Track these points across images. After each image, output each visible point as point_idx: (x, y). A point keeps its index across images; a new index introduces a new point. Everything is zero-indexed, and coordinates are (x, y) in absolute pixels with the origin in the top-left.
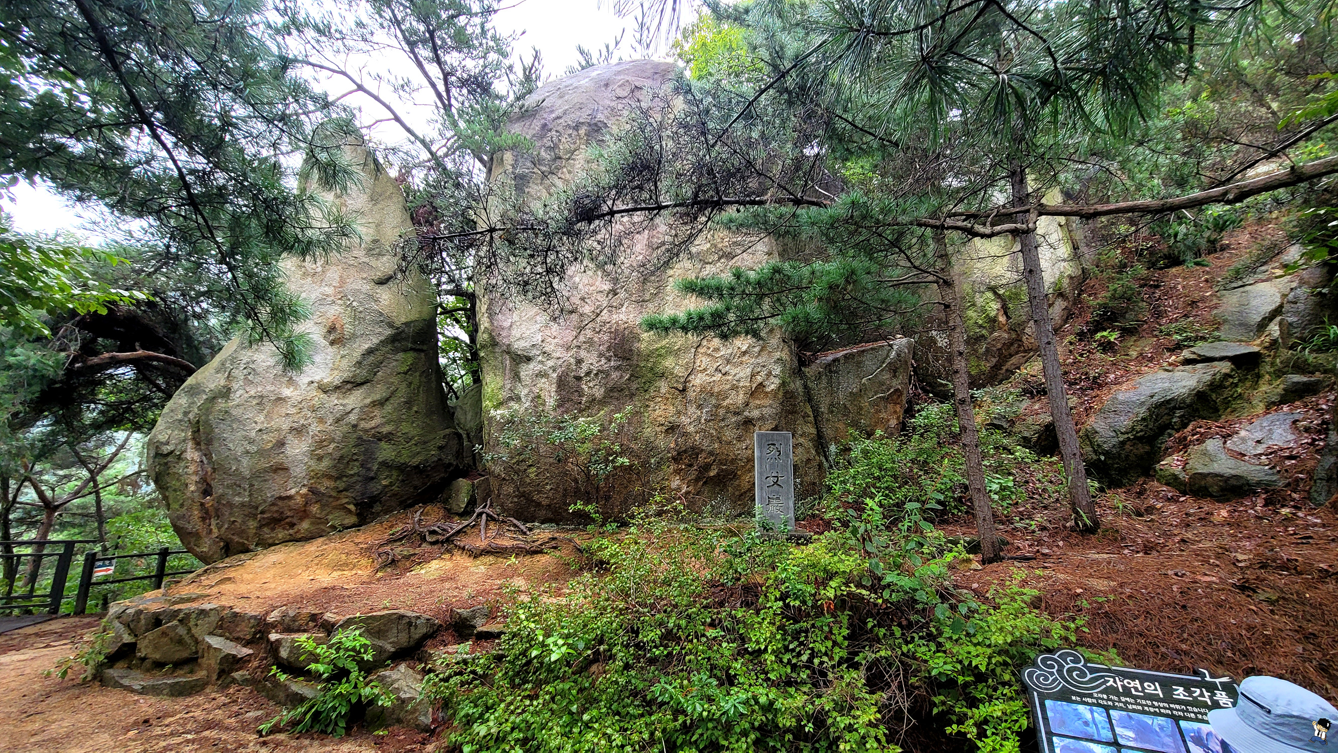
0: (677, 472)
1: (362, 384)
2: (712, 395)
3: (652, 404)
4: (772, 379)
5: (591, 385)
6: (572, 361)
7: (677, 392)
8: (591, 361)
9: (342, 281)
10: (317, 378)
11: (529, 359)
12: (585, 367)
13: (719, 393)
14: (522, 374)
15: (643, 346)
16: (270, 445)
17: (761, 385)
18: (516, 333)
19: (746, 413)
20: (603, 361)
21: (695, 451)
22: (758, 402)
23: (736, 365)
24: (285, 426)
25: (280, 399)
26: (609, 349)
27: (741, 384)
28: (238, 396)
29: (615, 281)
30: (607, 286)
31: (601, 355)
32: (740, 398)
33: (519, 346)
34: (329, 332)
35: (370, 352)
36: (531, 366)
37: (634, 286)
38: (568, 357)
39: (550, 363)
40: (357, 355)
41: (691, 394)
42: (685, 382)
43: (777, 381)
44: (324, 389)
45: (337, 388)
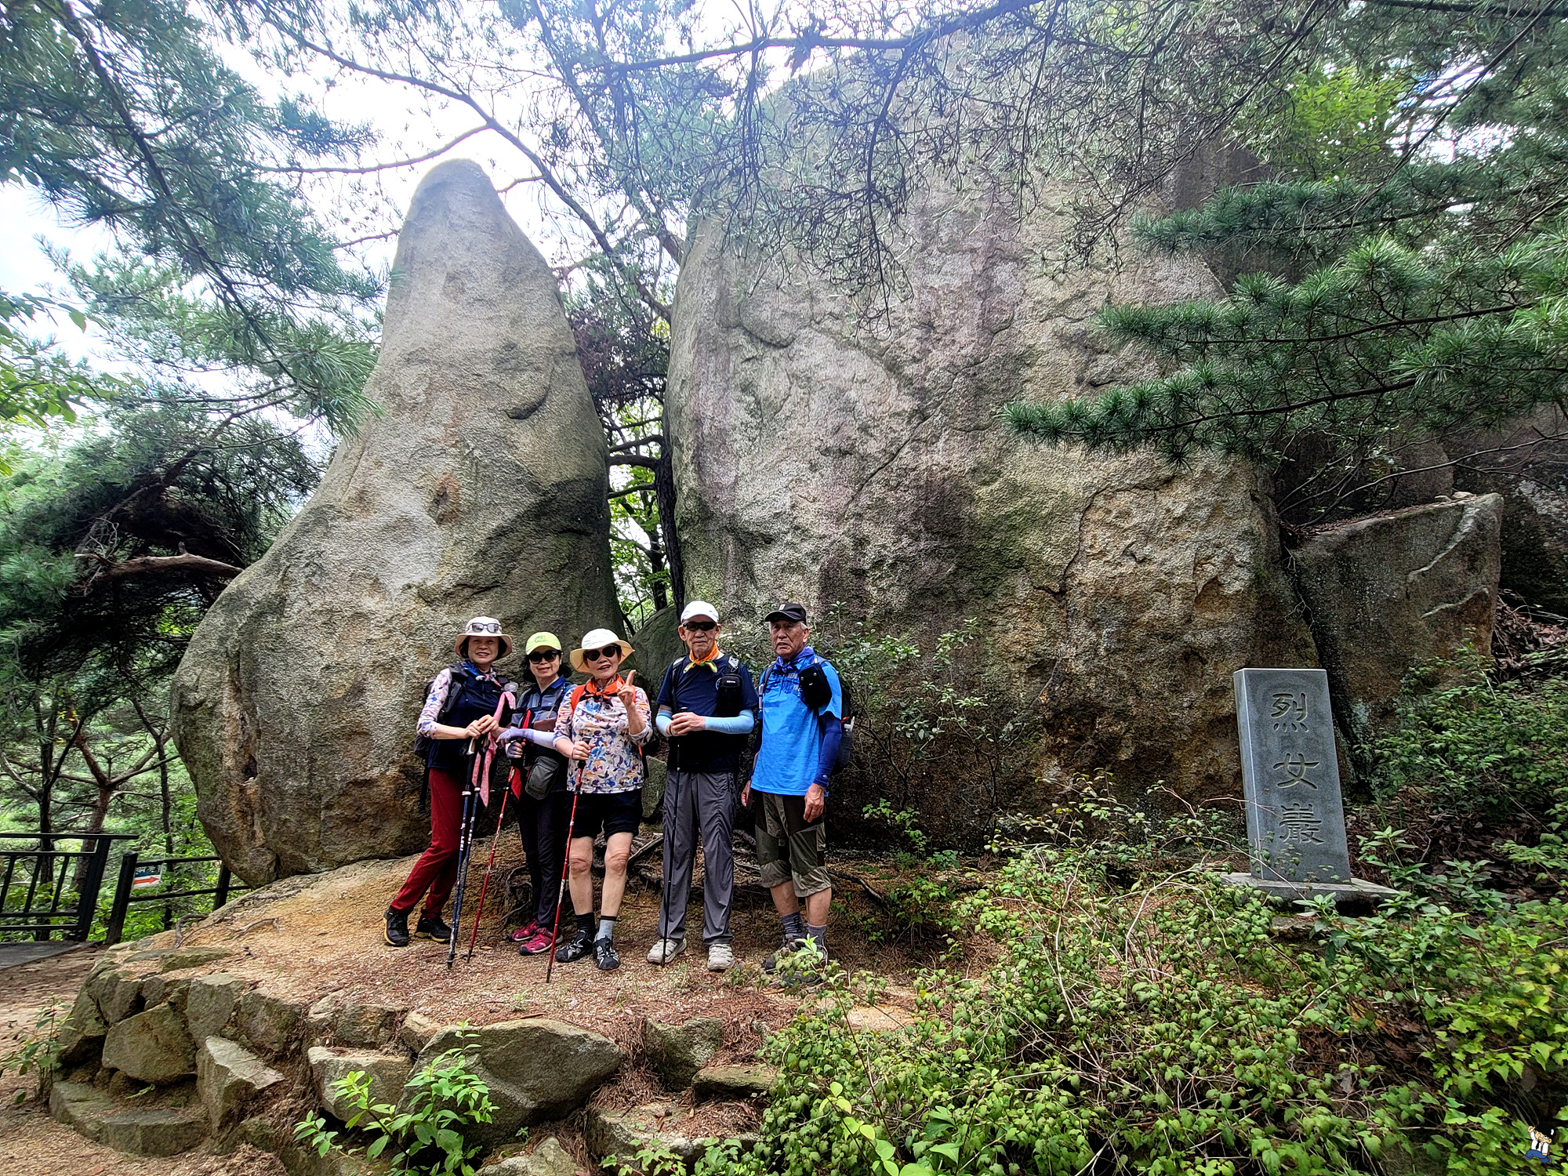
0: (1054, 750)
1: (488, 589)
2: (1118, 601)
3: (1000, 620)
4: (1237, 572)
5: (884, 584)
6: (847, 541)
7: (1049, 597)
8: (883, 539)
9: (458, 416)
10: (417, 579)
11: (768, 540)
12: (871, 553)
13: (1132, 598)
14: (758, 569)
15: (980, 511)
16: (342, 692)
17: (1214, 583)
18: (745, 494)
19: (1188, 638)
20: (905, 541)
21: (1087, 711)
22: (1209, 615)
23: (1162, 544)
24: (366, 661)
25: (358, 615)
26: (915, 518)
27: (1176, 580)
28: (296, 610)
29: (922, 393)
30: (907, 404)
31: (901, 530)
32: (1176, 608)
33: (751, 517)
34: (437, 502)
35: (501, 533)
36: (773, 553)
37: (958, 404)
38: (840, 534)
39: (807, 547)
40: (480, 539)
41: (1077, 601)
42: (1065, 577)
43: (1245, 575)
44: (427, 597)
45: (448, 595)
